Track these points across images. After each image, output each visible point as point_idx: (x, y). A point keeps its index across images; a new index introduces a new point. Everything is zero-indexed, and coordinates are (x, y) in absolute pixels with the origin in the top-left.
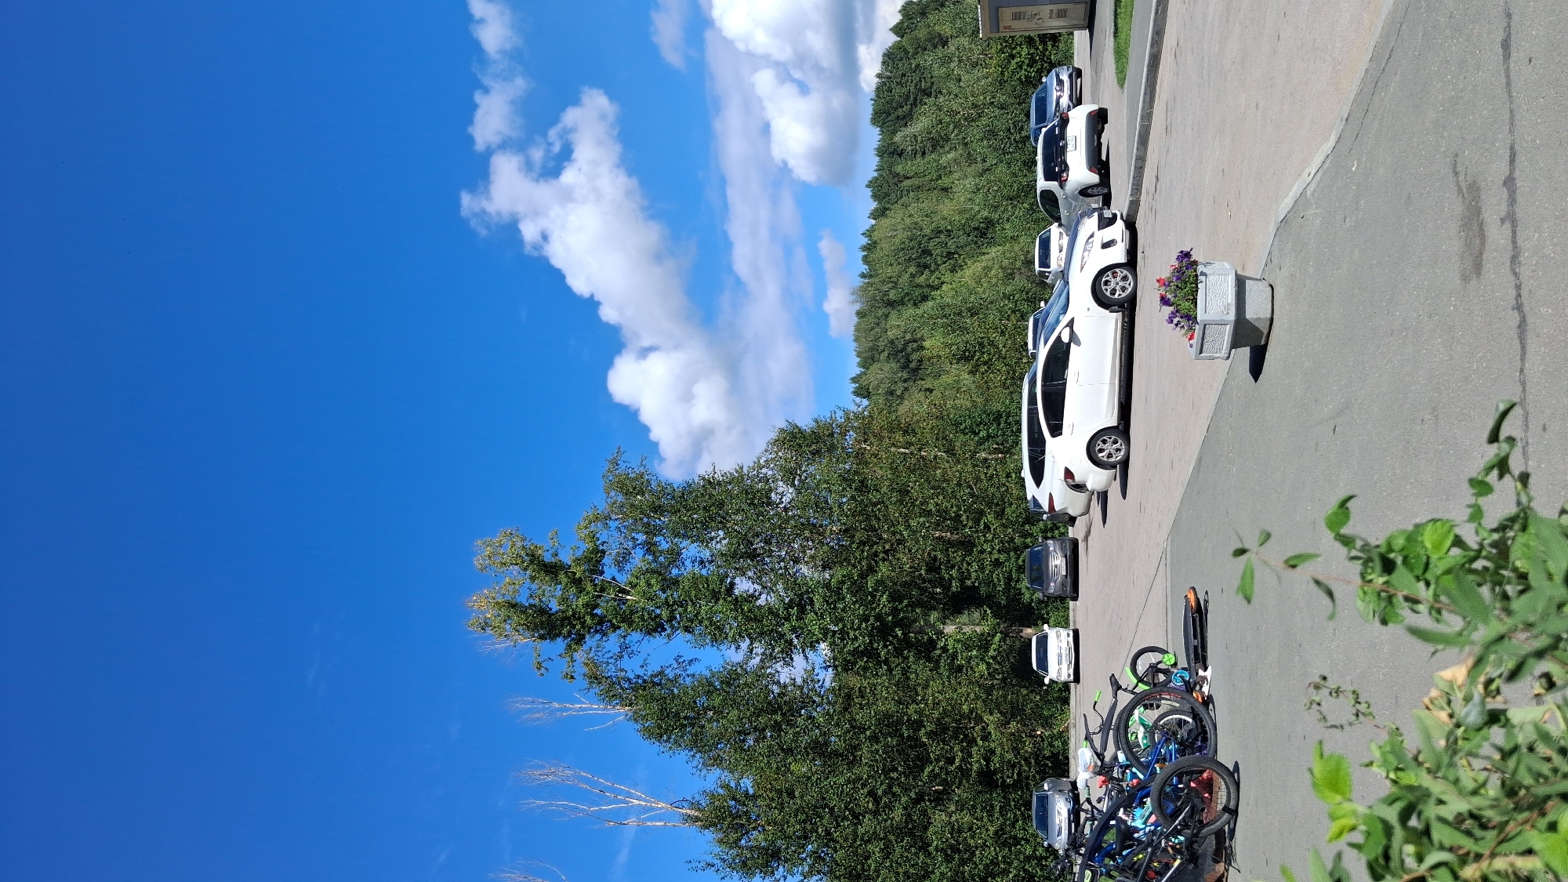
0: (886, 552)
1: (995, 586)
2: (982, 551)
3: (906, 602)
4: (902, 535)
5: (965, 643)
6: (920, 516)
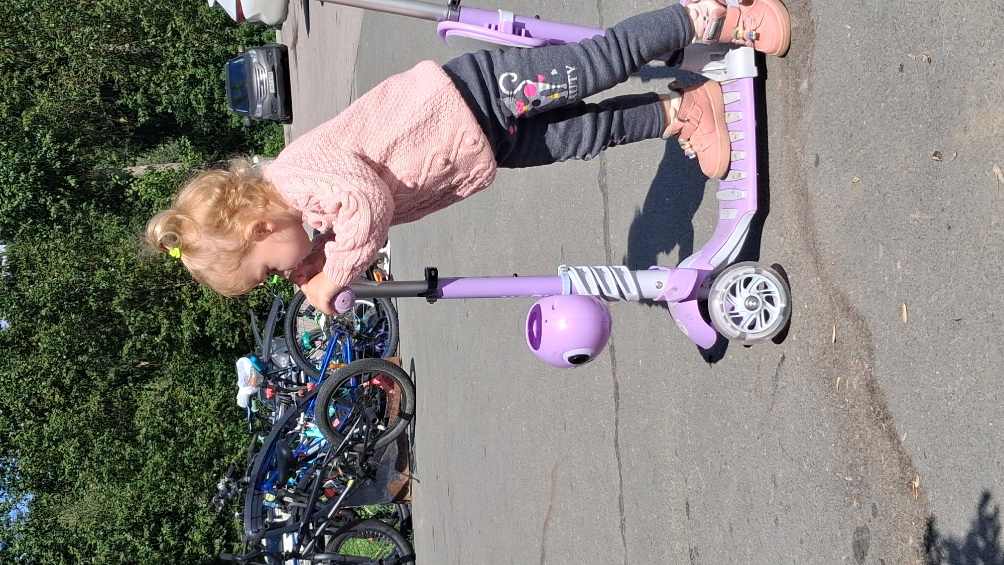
4: (63, 52)
5: (161, 187)
6: (85, 25)
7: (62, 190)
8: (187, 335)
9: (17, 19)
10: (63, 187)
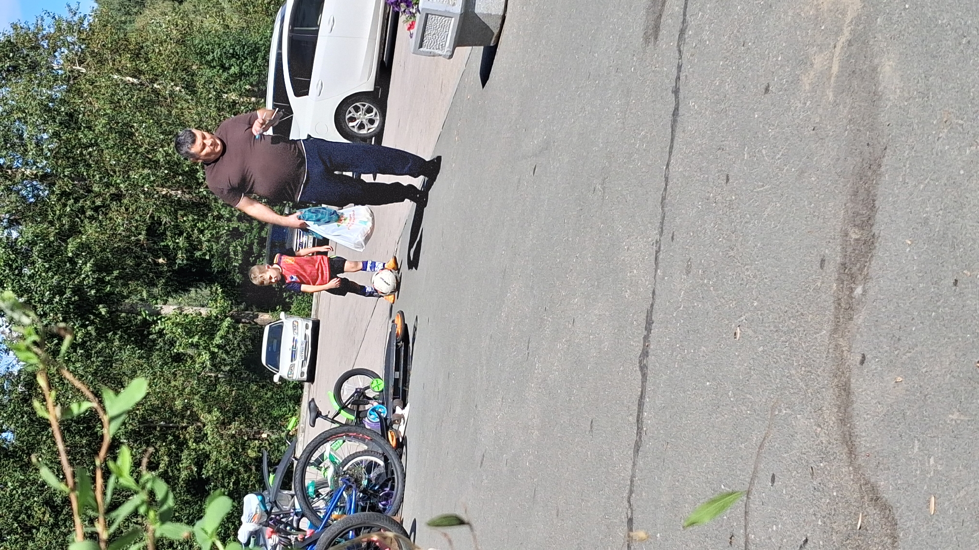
0: (96, 209)
1: (229, 261)
2: (219, 217)
3: (116, 273)
6: (144, 167)
7: (92, 317)
8: (184, 474)
9: (81, 153)
10: (94, 314)
